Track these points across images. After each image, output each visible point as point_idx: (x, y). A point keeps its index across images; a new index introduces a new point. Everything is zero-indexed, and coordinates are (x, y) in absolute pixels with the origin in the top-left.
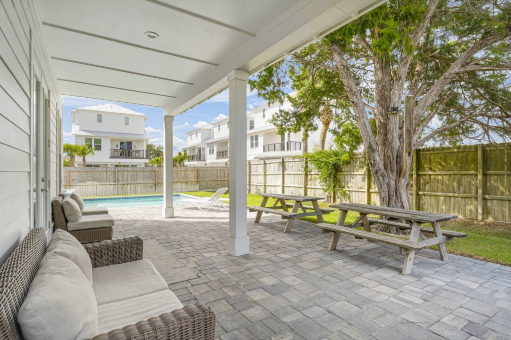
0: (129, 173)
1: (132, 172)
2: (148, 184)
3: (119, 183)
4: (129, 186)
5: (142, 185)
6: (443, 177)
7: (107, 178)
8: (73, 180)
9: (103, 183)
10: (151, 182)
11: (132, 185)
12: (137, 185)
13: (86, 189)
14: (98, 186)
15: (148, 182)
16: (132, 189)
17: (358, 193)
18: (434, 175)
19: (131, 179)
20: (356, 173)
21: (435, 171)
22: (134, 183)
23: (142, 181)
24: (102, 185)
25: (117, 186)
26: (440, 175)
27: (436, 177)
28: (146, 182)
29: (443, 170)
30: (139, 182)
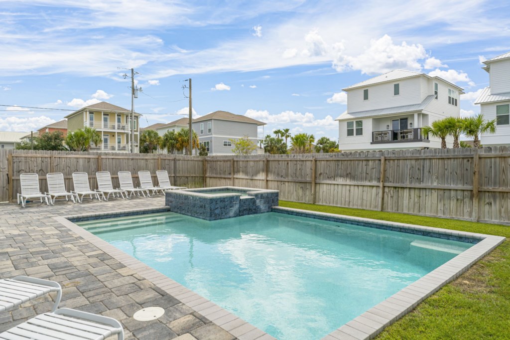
0: (408, 162)
1: (413, 162)
2: (453, 193)
3: (387, 184)
4: (406, 192)
5: (435, 194)
7: (367, 173)
8: (320, 174)
9: (359, 183)
10: (460, 187)
11: (412, 192)
12: (423, 193)
13: (336, 191)
14: (352, 188)
15: (453, 186)
16: (412, 200)
19: (412, 178)
22: (418, 185)
23: (435, 184)
24: (358, 186)
25: (381, 191)
28: (446, 186)
30: (428, 185)
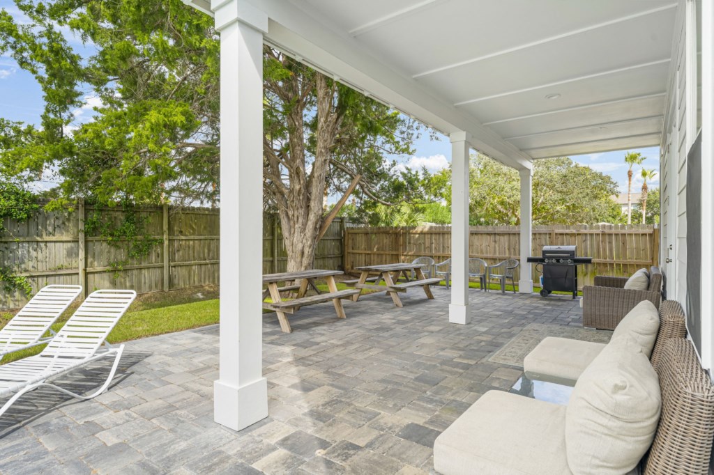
6: (194, 243)
17: (57, 278)
18: (186, 240)
20: (46, 238)
21: (186, 235)
26: (191, 240)
27: (187, 243)
29: (193, 234)
